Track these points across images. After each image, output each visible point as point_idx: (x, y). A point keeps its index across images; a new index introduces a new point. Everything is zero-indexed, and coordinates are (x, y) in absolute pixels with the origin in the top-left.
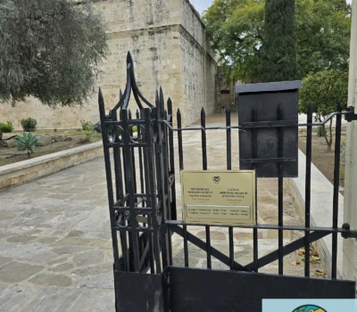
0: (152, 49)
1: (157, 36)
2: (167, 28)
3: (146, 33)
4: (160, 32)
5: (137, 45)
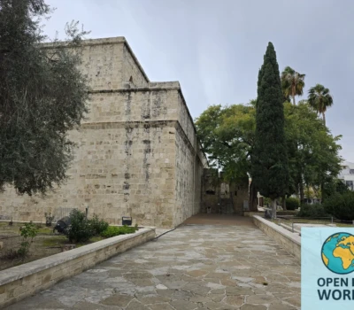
0: (145, 142)
1: (152, 130)
2: (163, 123)
3: (141, 126)
4: (156, 126)
5: (131, 137)
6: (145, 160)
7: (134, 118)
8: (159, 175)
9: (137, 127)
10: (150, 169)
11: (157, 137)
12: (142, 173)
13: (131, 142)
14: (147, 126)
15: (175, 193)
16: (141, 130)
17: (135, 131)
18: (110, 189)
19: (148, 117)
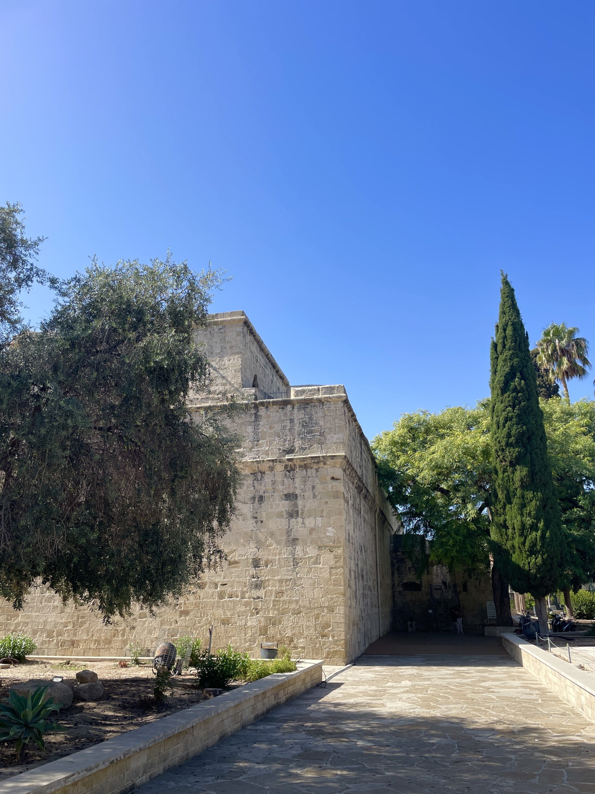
0: (288, 496)
1: (299, 474)
2: (319, 462)
3: (279, 467)
6: (289, 532)
7: (267, 453)
9: (272, 469)
11: (308, 487)
12: (285, 555)
13: (261, 498)
14: (290, 468)
16: (279, 475)
17: (268, 477)
18: (228, 589)
19: (291, 451)
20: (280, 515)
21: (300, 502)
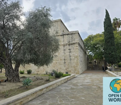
0: (69, 49)
2: (74, 44)
3: (68, 45)
4: (72, 45)
5: (65, 48)
6: (69, 55)
7: (65, 43)
8: (74, 59)
9: (66, 45)
10: (71, 57)
11: (72, 48)
12: (69, 59)
13: (65, 50)
14: (69, 45)
15: (79, 64)
16: (68, 46)
17: (66, 46)
18: (60, 64)
19: (69, 42)
20: (68, 52)
21: (71, 50)
